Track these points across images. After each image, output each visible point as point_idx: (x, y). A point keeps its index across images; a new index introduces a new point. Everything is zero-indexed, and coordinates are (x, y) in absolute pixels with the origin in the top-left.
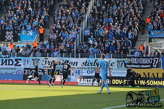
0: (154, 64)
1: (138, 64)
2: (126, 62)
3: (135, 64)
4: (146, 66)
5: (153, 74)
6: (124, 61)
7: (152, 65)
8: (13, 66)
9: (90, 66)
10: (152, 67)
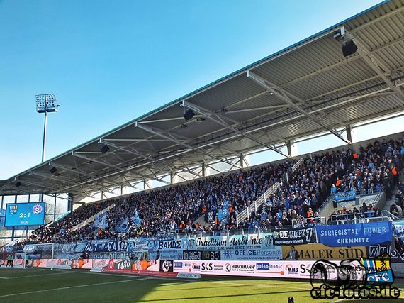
0: (307, 237)
1: (289, 239)
2: (275, 237)
3: (285, 240)
4: (298, 241)
5: (307, 252)
6: (272, 236)
7: (304, 238)
8: (175, 249)
9: (238, 245)
10: (305, 242)
